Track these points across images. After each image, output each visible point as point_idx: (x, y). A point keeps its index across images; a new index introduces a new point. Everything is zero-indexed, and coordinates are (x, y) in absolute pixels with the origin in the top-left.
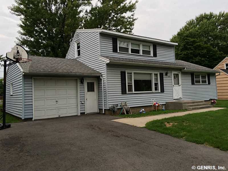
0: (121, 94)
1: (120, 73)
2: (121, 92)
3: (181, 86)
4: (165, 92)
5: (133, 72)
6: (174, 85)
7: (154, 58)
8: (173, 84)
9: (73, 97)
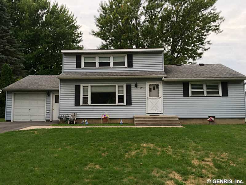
0: (74, 106)
1: (74, 87)
2: (74, 104)
3: (162, 98)
4: (132, 105)
5: (89, 85)
6: (149, 98)
7: (129, 69)
8: (149, 96)
9: (42, 107)
